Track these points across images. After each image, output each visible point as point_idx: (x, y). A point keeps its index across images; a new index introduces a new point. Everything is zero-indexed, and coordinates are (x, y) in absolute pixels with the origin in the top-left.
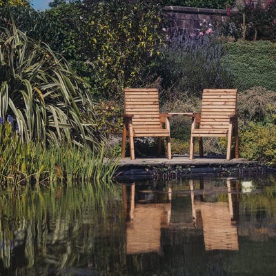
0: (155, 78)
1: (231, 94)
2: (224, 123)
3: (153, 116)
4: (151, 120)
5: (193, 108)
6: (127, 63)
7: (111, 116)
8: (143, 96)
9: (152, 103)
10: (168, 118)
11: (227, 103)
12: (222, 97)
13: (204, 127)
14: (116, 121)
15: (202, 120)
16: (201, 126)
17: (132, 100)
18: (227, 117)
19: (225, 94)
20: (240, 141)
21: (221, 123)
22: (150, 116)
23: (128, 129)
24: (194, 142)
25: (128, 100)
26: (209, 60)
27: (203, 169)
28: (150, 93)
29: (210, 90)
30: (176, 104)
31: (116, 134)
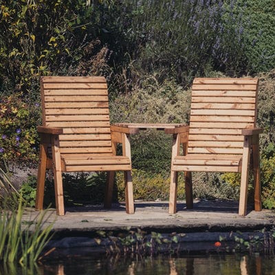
0: (97, 49)
1: (247, 87)
2: (233, 144)
3: (98, 130)
4: (94, 137)
5: (169, 106)
6: (41, 20)
7: (11, 126)
8: (77, 92)
9: (96, 105)
10: (128, 135)
11: (239, 106)
12: (229, 93)
13: (195, 150)
14: (22, 136)
15: (190, 137)
16: (189, 150)
17: (58, 99)
18: (240, 132)
19: (235, 87)
20: (262, 176)
21: (227, 144)
22: (93, 130)
23: (50, 156)
24: (176, 181)
25: (51, 99)
26: (198, 9)
27: (196, 236)
28: (93, 86)
29: (206, 80)
30: (135, 97)
31: (22, 161)
